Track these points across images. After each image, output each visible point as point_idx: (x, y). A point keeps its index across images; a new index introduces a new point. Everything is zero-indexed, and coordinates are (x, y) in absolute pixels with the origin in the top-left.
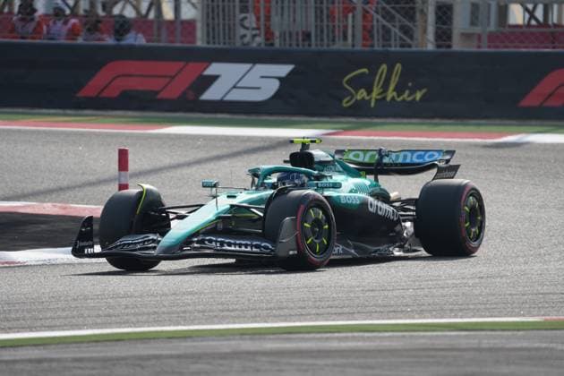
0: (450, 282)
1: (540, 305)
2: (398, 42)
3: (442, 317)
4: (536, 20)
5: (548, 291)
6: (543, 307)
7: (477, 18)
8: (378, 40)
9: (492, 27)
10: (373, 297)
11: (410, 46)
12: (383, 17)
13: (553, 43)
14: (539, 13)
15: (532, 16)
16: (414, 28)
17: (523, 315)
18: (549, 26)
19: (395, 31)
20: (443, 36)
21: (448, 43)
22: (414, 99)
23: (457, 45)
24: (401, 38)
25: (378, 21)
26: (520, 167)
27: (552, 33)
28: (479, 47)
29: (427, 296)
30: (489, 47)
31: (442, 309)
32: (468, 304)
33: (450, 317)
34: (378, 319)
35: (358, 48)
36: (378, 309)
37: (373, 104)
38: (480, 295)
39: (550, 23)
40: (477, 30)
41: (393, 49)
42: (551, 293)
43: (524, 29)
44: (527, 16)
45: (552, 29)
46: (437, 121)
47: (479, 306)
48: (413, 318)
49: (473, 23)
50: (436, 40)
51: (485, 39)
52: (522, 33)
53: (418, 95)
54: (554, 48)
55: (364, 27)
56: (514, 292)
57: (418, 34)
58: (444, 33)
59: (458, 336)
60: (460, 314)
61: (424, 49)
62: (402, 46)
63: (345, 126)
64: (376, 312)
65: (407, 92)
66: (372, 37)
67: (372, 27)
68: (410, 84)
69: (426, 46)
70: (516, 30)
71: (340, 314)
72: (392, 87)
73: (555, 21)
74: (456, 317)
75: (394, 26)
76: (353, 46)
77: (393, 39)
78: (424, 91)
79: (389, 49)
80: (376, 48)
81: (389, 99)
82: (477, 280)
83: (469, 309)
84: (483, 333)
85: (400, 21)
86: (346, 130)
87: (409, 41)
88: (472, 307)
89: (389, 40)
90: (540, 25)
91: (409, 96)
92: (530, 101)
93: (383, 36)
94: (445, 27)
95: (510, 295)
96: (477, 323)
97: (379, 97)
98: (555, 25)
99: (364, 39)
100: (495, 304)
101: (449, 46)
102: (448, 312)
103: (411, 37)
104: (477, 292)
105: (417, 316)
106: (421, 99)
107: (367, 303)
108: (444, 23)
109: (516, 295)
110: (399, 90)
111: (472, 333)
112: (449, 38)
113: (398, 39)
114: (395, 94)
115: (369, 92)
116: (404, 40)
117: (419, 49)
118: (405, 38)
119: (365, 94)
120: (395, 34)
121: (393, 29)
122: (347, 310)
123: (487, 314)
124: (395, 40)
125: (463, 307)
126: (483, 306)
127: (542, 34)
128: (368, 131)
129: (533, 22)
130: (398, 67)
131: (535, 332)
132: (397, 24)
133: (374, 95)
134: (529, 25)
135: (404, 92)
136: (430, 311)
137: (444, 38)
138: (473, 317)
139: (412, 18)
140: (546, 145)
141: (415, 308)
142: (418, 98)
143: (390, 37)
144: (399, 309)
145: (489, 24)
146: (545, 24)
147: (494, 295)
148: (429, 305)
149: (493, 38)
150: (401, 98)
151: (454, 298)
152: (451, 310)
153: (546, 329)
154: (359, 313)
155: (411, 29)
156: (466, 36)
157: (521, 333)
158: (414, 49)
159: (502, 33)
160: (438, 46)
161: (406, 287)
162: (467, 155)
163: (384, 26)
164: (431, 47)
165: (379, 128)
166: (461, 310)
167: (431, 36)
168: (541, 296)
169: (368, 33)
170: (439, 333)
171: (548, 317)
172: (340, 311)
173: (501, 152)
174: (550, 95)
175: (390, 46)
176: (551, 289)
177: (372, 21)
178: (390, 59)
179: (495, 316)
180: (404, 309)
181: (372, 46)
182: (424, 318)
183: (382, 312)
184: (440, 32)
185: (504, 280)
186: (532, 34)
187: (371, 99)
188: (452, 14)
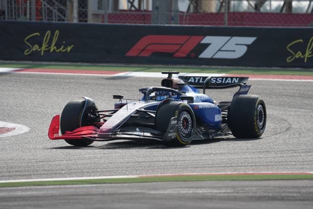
0: (87, 156)
1: (137, 169)
2: (57, 18)
3: (82, 176)
4: (135, 7)
5: (142, 161)
6: (138, 170)
7: (102, 5)
8: (45, 16)
9: (110, 11)
10: (43, 165)
11: (64, 20)
12: (48, 3)
13: (144, 20)
14: (136, 4)
15: (132, 5)
16: (66, 10)
17: (128, 175)
18: (142, 11)
19: (55, 11)
20: (83, 15)
21: (85, 19)
22: (67, 51)
23: (91, 21)
24: (59, 16)
25: (45, 5)
26: (127, 91)
27: (144, 15)
28: (103, 22)
29: (73, 164)
30: (109, 22)
31: (82, 172)
32: (97, 169)
33: (87, 176)
34: (45, 178)
35: (34, 21)
36: (45, 173)
37: (42, 54)
38: (104, 163)
39: (142, 9)
40: (102, 12)
41: (54, 22)
42: (143, 162)
43: (128, 13)
44: (130, 5)
45: (143, 13)
46: (80, 64)
47: (103, 170)
48: (66, 177)
49: (99, 8)
50: (79, 18)
51: (106, 17)
52: (127, 15)
53: (69, 49)
54: (145, 23)
55: (37, 9)
56: (122, 161)
57: (68, 13)
58: (84, 13)
59: (91, 187)
60: (93, 174)
61: (72, 22)
62: (59, 20)
63: (28, 66)
64: (44, 174)
65: (63, 47)
66: (42, 14)
67: (41, 8)
68: (64, 42)
69: (73, 21)
70: (124, 12)
71: (23, 175)
72: (53, 44)
73: (145, 8)
74: (90, 176)
75: (55, 9)
76: (30, 19)
77: (54, 16)
78: (73, 46)
79: (52, 22)
80: (44, 21)
81: (52, 50)
82: (102, 155)
83: (98, 171)
84: (105, 185)
85: (58, 6)
86: (27, 68)
87: (63, 17)
88: (99, 170)
89: (52, 17)
90: (136, 10)
91: (63, 49)
92: (132, 53)
93: (48, 14)
94: (84, 10)
95: (121, 163)
96: (103, 179)
97: (46, 49)
98: (145, 11)
99: (37, 15)
100: (112, 168)
101: (86, 21)
102: (85, 173)
103: (64, 15)
104: (102, 162)
105: (68, 176)
106: (71, 50)
107: (38, 169)
108: (83, 8)
109: (123, 163)
110: (58, 45)
111: (99, 185)
112: (86, 16)
113: (57, 16)
114: (55, 47)
115: (40, 46)
116: (60, 17)
117: (69, 22)
118: (61, 16)
119: (38, 47)
120: (55, 13)
121: (54, 11)
122: (27, 173)
123: (108, 174)
124: (55, 17)
125: (94, 170)
126: (105, 170)
127: (138, 15)
128: (40, 69)
129: (133, 9)
130: (57, 32)
131: (135, 184)
132: (56, 7)
133: (43, 48)
134: (130, 10)
135: (60, 47)
136: (75, 173)
137: (83, 16)
138: (100, 176)
139: (65, 4)
140: (140, 78)
141: (67, 171)
142: (68, 51)
143: (52, 14)
144: (58, 172)
145: (108, 9)
146: (139, 10)
147: (111, 163)
148: (75, 169)
149: (110, 17)
150: (59, 51)
151: (89, 165)
152: (88, 172)
153: (140, 182)
154: (34, 174)
155: (65, 11)
156: (96, 16)
157: (127, 184)
158: (65, 22)
159: (116, 15)
160: (80, 21)
161: (62, 159)
162: (97, 84)
163: (48, 9)
164: (76, 21)
165: (47, 67)
166: (93, 172)
167: (75, 15)
168: (137, 163)
169: (39, 12)
170: (81, 186)
171: (142, 175)
172: (23, 173)
173: (116, 82)
174: (143, 50)
175: (52, 20)
176: (143, 160)
177: (41, 5)
178: (53, 28)
179: (113, 175)
180: (60, 172)
181: (42, 20)
182: (72, 177)
183: (47, 174)
184: (81, 13)
185: (117, 154)
186: (133, 15)
187: (41, 50)
188: (87, 2)
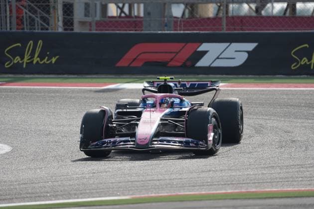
0: (74, 176)
1: (130, 189)
2: (40, 27)
3: (69, 199)
4: (125, 13)
5: (134, 180)
6: (131, 190)
7: (89, 12)
8: (27, 25)
9: (98, 17)
10: (26, 188)
11: (47, 29)
12: (30, 11)
13: (135, 28)
14: (126, 9)
15: (122, 12)
16: (50, 18)
17: (119, 195)
18: (132, 17)
19: (38, 20)
20: (68, 23)
21: (71, 27)
22: (51, 62)
23: (77, 29)
24: (42, 25)
25: (26, 13)
27: (134, 22)
28: (90, 30)
29: (60, 186)
30: (96, 30)
31: (70, 194)
32: (85, 190)
33: (75, 198)
34: (28, 202)
35: (14, 30)
36: (28, 195)
37: (24, 66)
38: (93, 184)
39: (133, 15)
40: (89, 19)
41: (37, 31)
42: (136, 181)
43: (118, 19)
44: (119, 11)
45: (134, 19)
46: (66, 76)
47: (92, 191)
48: (51, 200)
49: (86, 15)
50: (64, 26)
51: (94, 24)
52: (117, 22)
53: (54, 60)
54: (136, 31)
55: (17, 18)
56: (114, 181)
57: (52, 22)
58: (69, 21)
60: (80, 196)
61: (56, 31)
62: (42, 29)
63: (7, 80)
64: (27, 197)
65: (47, 58)
66: (23, 23)
67: (23, 17)
68: (48, 53)
69: (58, 30)
70: (111, 19)
71: (4, 200)
72: (36, 55)
73: (136, 14)
74: (78, 198)
75: (37, 17)
76: (11, 29)
77: (36, 25)
78: (57, 57)
79: (34, 31)
80: (26, 30)
81: (35, 62)
82: (91, 175)
83: (86, 193)
84: (95, 207)
85: (40, 13)
86: (8, 82)
87: (47, 26)
88: (88, 191)
89: (34, 25)
90: (127, 16)
91: (47, 61)
92: (122, 63)
93: (30, 24)
94: (69, 17)
95: (112, 183)
96: (91, 202)
97: (28, 61)
98: (136, 17)
99: (18, 24)
100: (103, 189)
101: (72, 30)
102: (73, 195)
103: (48, 24)
104: (91, 182)
105: (53, 199)
106: (55, 62)
107: (21, 192)
108: (68, 15)
109: (115, 183)
110: (41, 57)
112: (72, 24)
113: (40, 25)
114: (38, 59)
115: (22, 58)
116: (44, 26)
117: (53, 31)
119: (19, 59)
120: (38, 21)
121: (36, 19)
122: (8, 197)
123: (97, 195)
124: (38, 25)
125: (82, 192)
126: (95, 191)
127: (129, 22)
128: (23, 83)
129: (123, 15)
130: (40, 42)
131: (126, 206)
132: (39, 16)
133: (26, 60)
134: (120, 17)
135: (44, 58)
136: (62, 195)
137: (69, 24)
138: (89, 197)
139: (48, 12)
140: (132, 90)
141: (52, 194)
142: (53, 62)
143: (35, 23)
144: (42, 195)
145: (96, 16)
146: (130, 16)
147: (101, 183)
148: (61, 191)
149: (99, 24)
150: (42, 62)
151: (77, 186)
152: (75, 194)
154: (16, 198)
155: (48, 19)
156: (82, 23)
157: (118, 206)
158: (50, 31)
159: (105, 22)
160: (65, 29)
161: (47, 181)
162: (85, 97)
163: (30, 17)
164: (60, 30)
165: (29, 81)
166: (81, 194)
167: (60, 23)
168: (130, 183)
169: (20, 21)
171: (134, 196)
172: (4, 197)
173: (105, 95)
174: (135, 59)
175: (35, 29)
176: (136, 179)
177: (23, 14)
178: (35, 37)
179: (102, 197)
180: (45, 194)
181: (23, 29)
182: (58, 199)
183: (31, 197)
184: (66, 20)
185: (108, 173)
186: (123, 22)
187: (23, 62)
188: (73, 9)
